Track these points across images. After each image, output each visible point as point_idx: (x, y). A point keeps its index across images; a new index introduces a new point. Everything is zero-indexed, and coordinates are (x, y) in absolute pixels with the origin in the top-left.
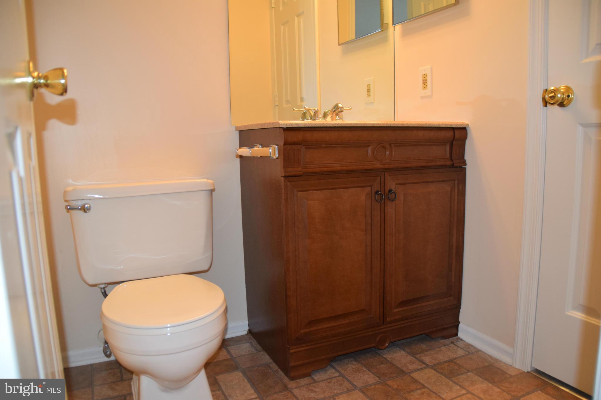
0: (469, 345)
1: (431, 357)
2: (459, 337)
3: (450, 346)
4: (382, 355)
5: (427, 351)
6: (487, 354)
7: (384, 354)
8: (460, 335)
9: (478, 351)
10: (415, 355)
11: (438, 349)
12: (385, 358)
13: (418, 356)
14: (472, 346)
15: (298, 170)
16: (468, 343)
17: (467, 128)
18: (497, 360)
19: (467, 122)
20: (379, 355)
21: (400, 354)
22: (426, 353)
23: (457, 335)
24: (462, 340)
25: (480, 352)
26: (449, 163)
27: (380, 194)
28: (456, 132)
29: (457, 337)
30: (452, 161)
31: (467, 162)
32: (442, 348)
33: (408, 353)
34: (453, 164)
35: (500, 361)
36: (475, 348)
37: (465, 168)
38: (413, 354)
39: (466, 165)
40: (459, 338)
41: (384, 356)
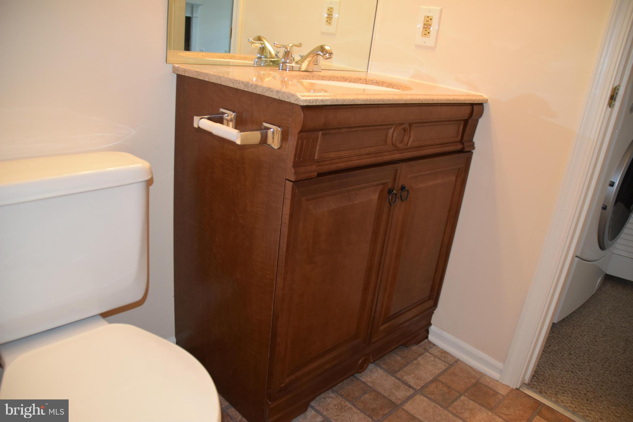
0: (444, 353)
1: (413, 375)
2: (430, 340)
3: (426, 356)
4: (358, 377)
5: (405, 366)
6: (467, 365)
7: (360, 376)
8: (431, 337)
9: (457, 361)
10: (395, 375)
11: (415, 362)
12: (364, 383)
13: (399, 375)
14: (448, 353)
15: (312, 170)
16: (442, 350)
17: (484, 104)
18: (482, 375)
19: (485, 96)
20: (358, 379)
21: (378, 374)
22: (405, 369)
23: (427, 337)
24: (434, 345)
25: (459, 362)
26: (459, 147)
28: (475, 107)
29: (427, 340)
30: (463, 144)
31: (476, 145)
32: (419, 359)
33: (386, 371)
34: (463, 148)
35: (485, 375)
36: (452, 356)
37: (472, 153)
38: (393, 373)
39: (474, 148)
40: (430, 343)
41: (363, 380)
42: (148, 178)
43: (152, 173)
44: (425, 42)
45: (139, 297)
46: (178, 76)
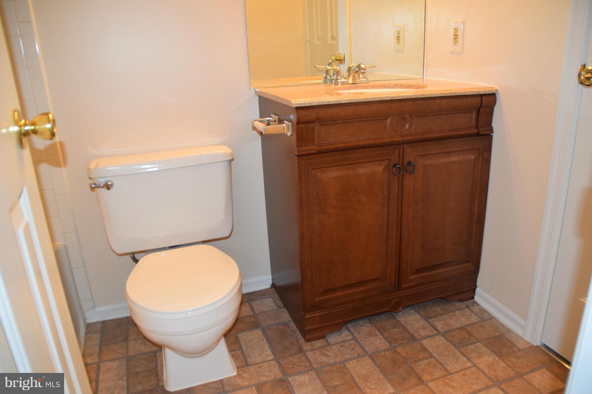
0: (484, 311)
1: (443, 322)
2: (475, 300)
3: (465, 311)
4: (396, 317)
5: (440, 315)
6: (500, 322)
7: (398, 317)
8: (476, 298)
9: (492, 318)
10: (428, 320)
11: (452, 314)
12: (398, 321)
13: (431, 321)
14: (486, 311)
15: (312, 148)
16: (483, 308)
17: (496, 94)
18: (509, 330)
19: (497, 88)
20: (394, 316)
21: (414, 317)
22: (439, 317)
23: (473, 298)
24: (477, 304)
25: (493, 319)
26: (474, 131)
27: (398, 167)
28: (484, 98)
29: (472, 300)
30: (478, 128)
31: (494, 129)
32: (456, 312)
33: (422, 316)
34: (479, 132)
35: (512, 331)
36: (489, 314)
37: (492, 136)
38: (426, 318)
39: (493, 132)
40: (475, 302)
41: (399, 319)
42: (230, 158)
43: (233, 156)
44: (455, 50)
45: (227, 235)
46: (260, 97)
